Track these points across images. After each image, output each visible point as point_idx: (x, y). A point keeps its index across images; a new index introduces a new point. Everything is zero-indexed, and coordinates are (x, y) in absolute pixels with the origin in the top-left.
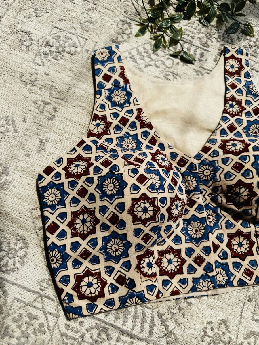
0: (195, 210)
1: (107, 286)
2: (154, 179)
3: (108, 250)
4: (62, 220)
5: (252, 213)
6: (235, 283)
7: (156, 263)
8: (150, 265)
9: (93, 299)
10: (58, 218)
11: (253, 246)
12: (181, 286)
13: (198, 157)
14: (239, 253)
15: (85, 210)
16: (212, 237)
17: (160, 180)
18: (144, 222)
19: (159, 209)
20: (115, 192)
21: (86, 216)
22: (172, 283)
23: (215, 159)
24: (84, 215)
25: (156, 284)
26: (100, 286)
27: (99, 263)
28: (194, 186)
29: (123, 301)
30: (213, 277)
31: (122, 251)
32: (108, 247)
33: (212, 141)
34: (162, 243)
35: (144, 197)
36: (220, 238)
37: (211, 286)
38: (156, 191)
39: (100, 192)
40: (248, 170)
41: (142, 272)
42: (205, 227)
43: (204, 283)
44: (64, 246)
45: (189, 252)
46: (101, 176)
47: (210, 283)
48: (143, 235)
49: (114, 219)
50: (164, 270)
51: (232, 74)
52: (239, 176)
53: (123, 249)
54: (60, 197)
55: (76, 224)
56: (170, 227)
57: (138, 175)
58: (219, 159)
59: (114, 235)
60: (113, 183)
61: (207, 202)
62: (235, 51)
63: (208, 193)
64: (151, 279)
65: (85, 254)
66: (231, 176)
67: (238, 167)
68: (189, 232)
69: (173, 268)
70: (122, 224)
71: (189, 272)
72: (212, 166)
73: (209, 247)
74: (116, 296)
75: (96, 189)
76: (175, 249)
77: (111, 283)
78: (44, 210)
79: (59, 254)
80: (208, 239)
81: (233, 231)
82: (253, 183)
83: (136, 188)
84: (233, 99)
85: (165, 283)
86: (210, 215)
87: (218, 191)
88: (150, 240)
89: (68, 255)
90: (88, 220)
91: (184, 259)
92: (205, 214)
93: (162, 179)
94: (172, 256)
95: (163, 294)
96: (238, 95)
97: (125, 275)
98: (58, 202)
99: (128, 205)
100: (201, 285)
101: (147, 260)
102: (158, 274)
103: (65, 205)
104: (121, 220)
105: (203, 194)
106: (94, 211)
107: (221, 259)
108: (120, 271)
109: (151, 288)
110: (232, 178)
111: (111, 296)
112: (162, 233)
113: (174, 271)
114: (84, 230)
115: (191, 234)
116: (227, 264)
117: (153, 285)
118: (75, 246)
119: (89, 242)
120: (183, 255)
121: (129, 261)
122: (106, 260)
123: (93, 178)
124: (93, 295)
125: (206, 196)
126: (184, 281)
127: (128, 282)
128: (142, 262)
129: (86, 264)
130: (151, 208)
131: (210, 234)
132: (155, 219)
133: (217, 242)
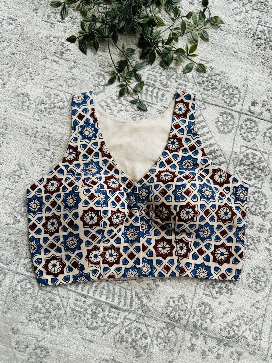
0: (133, 221)
1: (66, 267)
2: (101, 197)
3: (67, 244)
4: (39, 221)
5: (172, 226)
6: (156, 275)
7: (101, 255)
8: (96, 256)
9: (56, 275)
10: (37, 220)
11: (173, 249)
12: (116, 273)
13: (141, 182)
14: (162, 254)
15: (54, 216)
16: (143, 241)
17: (105, 198)
18: (91, 226)
19: (102, 218)
20: (73, 205)
21: (54, 220)
22: (110, 270)
23: (151, 184)
24: (53, 220)
25: (99, 269)
26: (61, 267)
27: (61, 252)
28: (134, 203)
29: (75, 278)
30: (139, 268)
31: (76, 245)
32: (67, 242)
33: (152, 171)
34: (107, 242)
35: (92, 209)
36: (149, 242)
37: (137, 275)
38: (100, 206)
39: (64, 205)
40: (169, 195)
41: (90, 261)
42: (138, 233)
43: (132, 272)
44: (39, 239)
45: (126, 249)
46: (66, 193)
47: (136, 273)
48: (91, 235)
49: (71, 224)
50: (106, 260)
51: (178, 116)
52: (163, 200)
53: (77, 244)
54: (40, 206)
55: (48, 225)
56: (111, 231)
57: (90, 193)
58: (153, 185)
59: (71, 234)
60: (73, 199)
61: (143, 215)
62: (184, 97)
63: (143, 209)
64: (96, 266)
65: (52, 246)
66: (158, 199)
67: (164, 192)
68: (127, 236)
69: (113, 259)
70: (76, 227)
71: (123, 264)
72: (148, 190)
73: (139, 247)
74: (71, 274)
75: (62, 202)
76: (115, 246)
77: (69, 266)
78: (29, 214)
79: (36, 244)
80: (139, 242)
81: (159, 237)
82: (171, 205)
83: (86, 203)
84: (175, 137)
85: (105, 269)
86: (143, 225)
87: (150, 208)
88: (96, 239)
89: (41, 245)
90: (56, 223)
91: (122, 254)
92: (139, 224)
93: (107, 197)
94: (113, 251)
95: (103, 277)
96: (180, 134)
97: (78, 262)
98: (38, 209)
99: (80, 214)
100: (130, 273)
101: (94, 253)
102: (101, 262)
103: (42, 212)
104: (76, 224)
105: (140, 210)
106: (60, 217)
107: (148, 256)
108: (75, 259)
109: (95, 272)
110: (158, 200)
111: (68, 274)
112: (105, 234)
113: (113, 261)
114: (52, 230)
115: (129, 237)
116: (152, 260)
117: (96, 270)
118: (46, 240)
119: (54, 238)
120: (121, 251)
121: (82, 253)
122: (66, 250)
123: (61, 194)
124: (56, 272)
125: (142, 211)
126: (119, 269)
127: (80, 266)
128: (91, 254)
129: (53, 252)
130: (96, 217)
131: (141, 238)
132: (99, 225)
133: (146, 244)
